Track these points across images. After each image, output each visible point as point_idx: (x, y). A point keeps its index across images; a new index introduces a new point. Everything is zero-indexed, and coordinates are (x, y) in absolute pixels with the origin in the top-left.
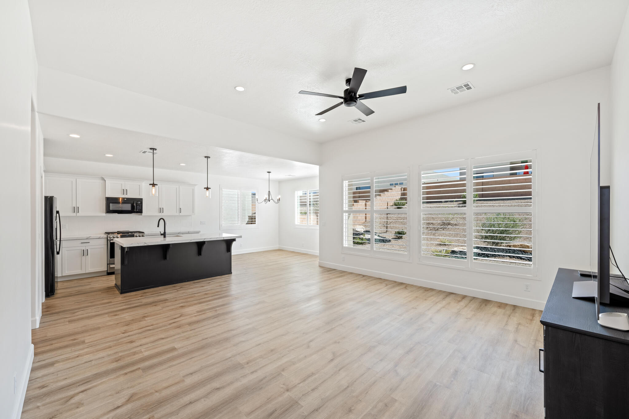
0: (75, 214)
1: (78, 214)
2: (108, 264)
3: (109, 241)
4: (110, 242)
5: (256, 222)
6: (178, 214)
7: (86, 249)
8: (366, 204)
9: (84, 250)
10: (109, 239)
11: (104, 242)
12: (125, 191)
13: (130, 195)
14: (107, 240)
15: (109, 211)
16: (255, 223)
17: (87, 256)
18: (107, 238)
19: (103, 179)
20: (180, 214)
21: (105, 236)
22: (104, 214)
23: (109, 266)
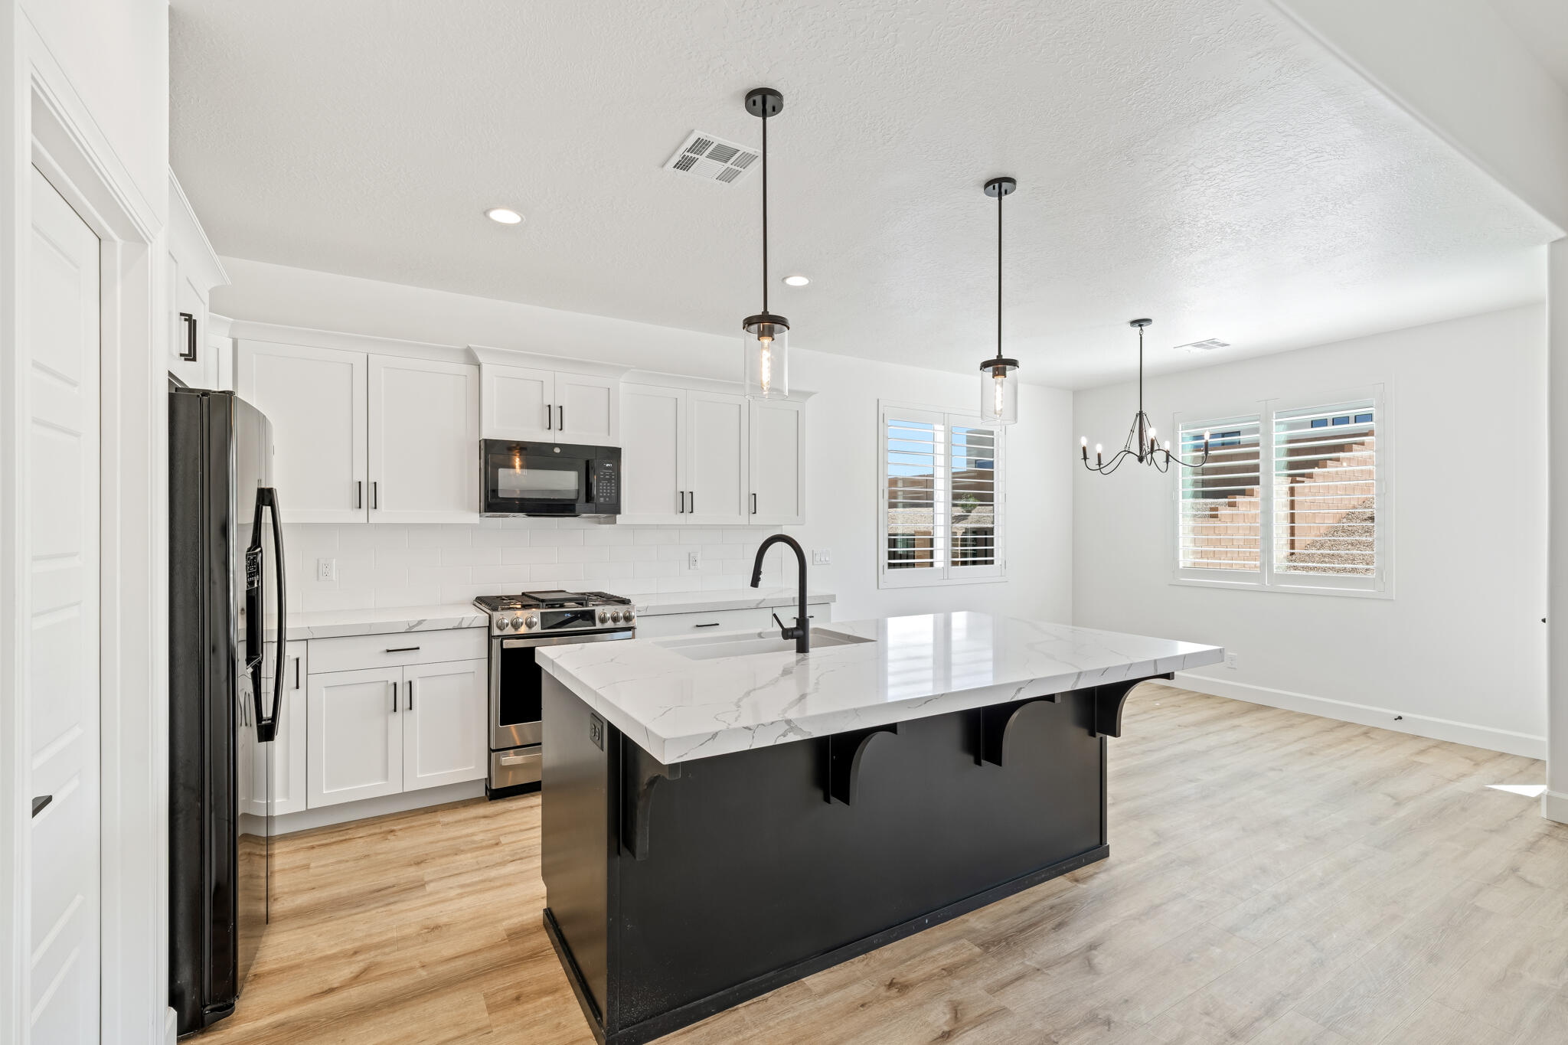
0: (360, 516)
1: (376, 517)
2: (490, 751)
3: (496, 643)
4: (503, 650)
5: (998, 557)
6: (743, 519)
7: (406, 680)
8: (1292, 491)
9: (395, 685)
10: (496, 632)
11: (474, 645)
12: (554, 415)
13: (572, 435)
14: (490, 637)
15: (494, 503)
16: (992, 562)
17: (408, 714)
18: (489, 628)
19: (471, 358)
20: (755, 520)
21: (480, 617)
22: (474, 518)
23: (498, 760)
